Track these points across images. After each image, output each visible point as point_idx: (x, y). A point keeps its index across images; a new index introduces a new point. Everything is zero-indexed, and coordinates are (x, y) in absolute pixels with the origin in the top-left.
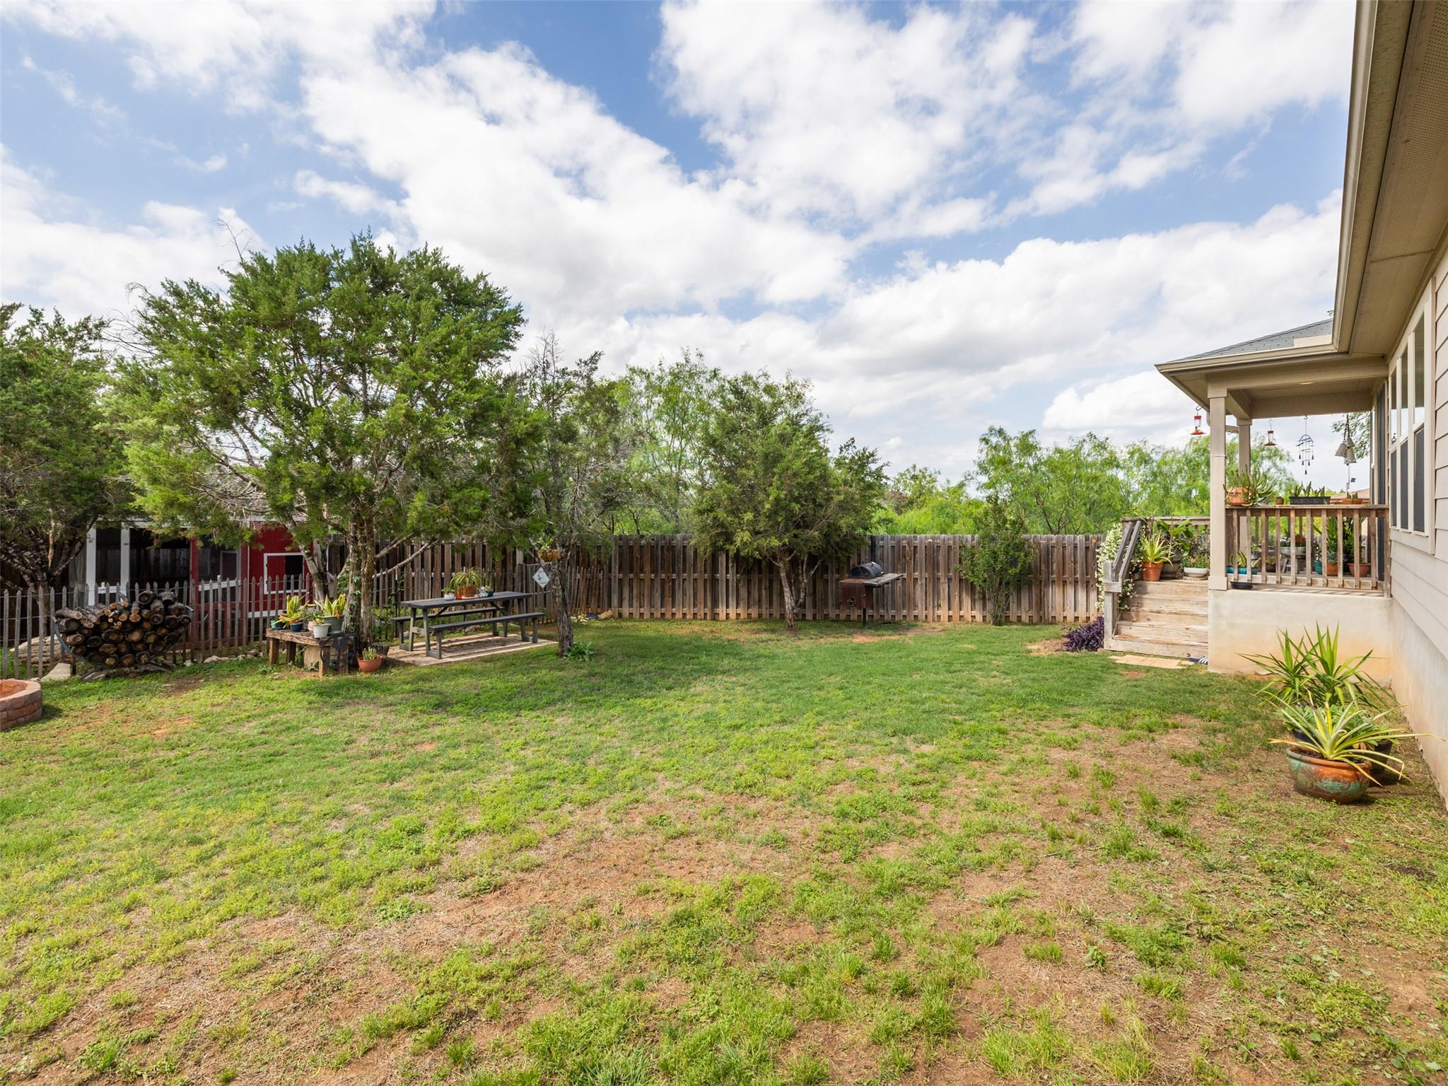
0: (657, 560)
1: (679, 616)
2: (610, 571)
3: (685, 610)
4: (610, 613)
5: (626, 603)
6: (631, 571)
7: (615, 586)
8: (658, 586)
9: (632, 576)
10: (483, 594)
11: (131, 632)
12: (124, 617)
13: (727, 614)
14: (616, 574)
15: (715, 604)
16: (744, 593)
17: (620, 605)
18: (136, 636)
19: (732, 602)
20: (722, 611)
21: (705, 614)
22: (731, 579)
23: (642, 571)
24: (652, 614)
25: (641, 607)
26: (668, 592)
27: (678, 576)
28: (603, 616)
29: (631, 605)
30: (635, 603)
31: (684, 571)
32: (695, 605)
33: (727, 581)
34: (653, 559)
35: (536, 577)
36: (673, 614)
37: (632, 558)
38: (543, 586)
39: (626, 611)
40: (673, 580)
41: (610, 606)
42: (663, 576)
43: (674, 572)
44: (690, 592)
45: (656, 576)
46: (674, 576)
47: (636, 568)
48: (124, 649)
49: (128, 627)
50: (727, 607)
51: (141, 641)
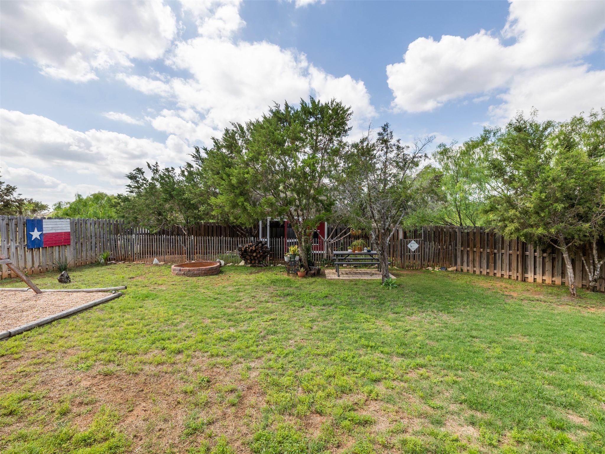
0: (484, 241)
1: (498, 275)
2: (456, 245)
3: (503, 272)
4: (455, 268)
5: (465, 264)
6: (468, 246)
7: (459, 254)
8: (485, 256)
9: (469, 249)
10: (365, 251)
11: (254, 253)
12: (251, 248)
13: (535, 279)
14: (459, 248)
15: (525, 270)
16: (548, 266)
17: (462, 264)
18: (255, 254)
19: (539, 270)
20: (530, 276)
21: (517, 277)
22: (538, 256)
23: (475, 247)
24: (481, 272)
25: (474, 267)
26: (491, 260)
27: (499, 251)
28: (450, 269)
29: (468, 266)
30: (471, 265)
31: (502, 249)
32: (510, 270)
33: (535, 257)
34: (482, 241)
35: (409, 246)
36: (495, 274)
37: (468, 240)
38: (413, 250)
39: (465, 268)
40: (495, 254)
41: (456, 264)
42: (489, 251)
43: (495, 248)
44: (506, 261)
45: (483, 250)
46: (496, 251)
47: (471, 244)
48: (252, 258)
49: (252, 251)
50: (535, 274)
51: (256, 256)
